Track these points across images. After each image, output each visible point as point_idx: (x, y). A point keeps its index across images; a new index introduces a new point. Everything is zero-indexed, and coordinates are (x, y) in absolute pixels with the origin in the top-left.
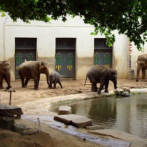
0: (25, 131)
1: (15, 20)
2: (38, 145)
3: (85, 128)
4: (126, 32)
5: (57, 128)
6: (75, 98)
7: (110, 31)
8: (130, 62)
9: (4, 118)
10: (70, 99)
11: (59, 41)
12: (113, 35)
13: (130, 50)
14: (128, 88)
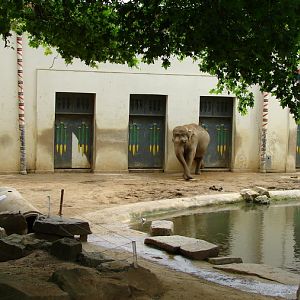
0: (104, 264)
1: (69, 60)
2: (135, 289)
3: (206, 260)
4: (275, 89)
5: (154, 259)
6: (173, 205)
7: (244, 86)
8: (264, 141)
9: (63, 240)
10: (163, 207)
11: (137, 101)
12: (251, 95)
13: (265, 120)
14: (265, 189)
